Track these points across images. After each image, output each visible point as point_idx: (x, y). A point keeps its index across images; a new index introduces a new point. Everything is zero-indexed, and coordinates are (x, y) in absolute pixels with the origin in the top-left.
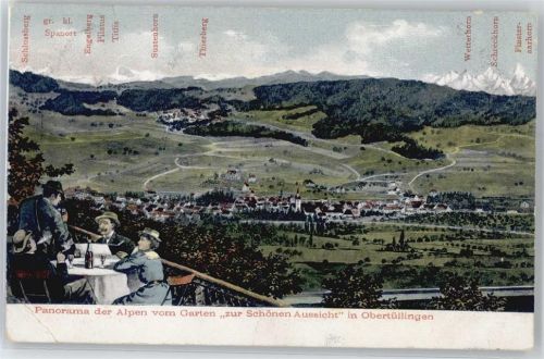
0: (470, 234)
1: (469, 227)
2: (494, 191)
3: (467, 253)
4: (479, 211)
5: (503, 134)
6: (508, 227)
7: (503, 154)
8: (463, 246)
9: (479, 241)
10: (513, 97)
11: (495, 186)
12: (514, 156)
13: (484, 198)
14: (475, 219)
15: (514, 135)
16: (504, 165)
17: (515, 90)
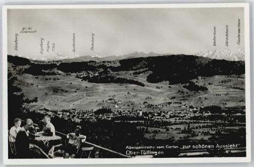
0: (220, 124)
1: (219, 121)
2: (231, 105)
3: (218, 133)
4: (224, 114)
5: (234, 80)
6: (237, 121)
7: (234, 88)
8: (217, 130)
9: (224, 128)
10: (238, 62)
11: (231, 103)
12: (239, 88)
13: (226, 108)
14: (222, 118)
15: (239, 79)
16: (234, 93)
17: (239, 58)
